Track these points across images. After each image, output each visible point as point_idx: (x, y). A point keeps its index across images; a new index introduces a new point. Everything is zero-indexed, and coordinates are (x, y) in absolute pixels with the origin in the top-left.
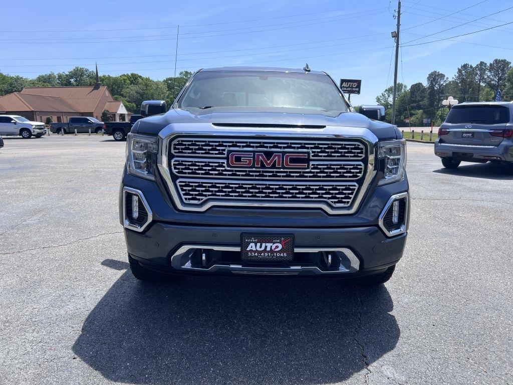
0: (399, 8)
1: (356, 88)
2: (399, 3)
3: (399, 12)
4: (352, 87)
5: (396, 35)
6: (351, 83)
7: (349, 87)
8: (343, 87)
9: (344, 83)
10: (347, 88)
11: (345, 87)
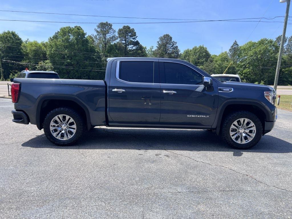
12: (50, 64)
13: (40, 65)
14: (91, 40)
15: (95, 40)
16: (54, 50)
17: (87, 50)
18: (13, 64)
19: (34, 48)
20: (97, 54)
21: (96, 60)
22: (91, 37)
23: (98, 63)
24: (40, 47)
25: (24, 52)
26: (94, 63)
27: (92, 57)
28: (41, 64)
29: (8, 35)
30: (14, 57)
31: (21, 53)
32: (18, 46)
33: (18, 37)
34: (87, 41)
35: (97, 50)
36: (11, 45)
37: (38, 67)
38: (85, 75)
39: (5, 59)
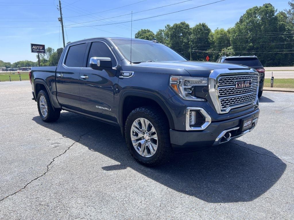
0: (60, 4)
1: (42, 49)
2: (60, 2)
3: (60, 7)
4: (39, 49)
5: (61, 20)
6: (39, 47)
7: (37, 49)
8: (34, 49)
9: (34, 46)
10: (36, 49)
11: (35, 49)
12: (232, 50)
13: (223, 52)
14: (282, 16)
15: (288, 15)
16: (237, 35)
17: (275, 30)
18: (200, 53)
19: (219, 36)
20: (286, 33)
21: (285, 40)
22: (282, 13)
23: (288, 43)
24: (225, 35)
25: (211, 41)
26: (282, 43)
27: (280, 37)
28: (223, 50)
29: (199, 27)
30: (201, 46)
31: (208, 42)
32: (206, 36)
33: (207, 27)
34: (276, 18)
35: (288, 28)
36: (200, 36)
37: (220, 54)
38: (269, 59)
39: (195, 50)
